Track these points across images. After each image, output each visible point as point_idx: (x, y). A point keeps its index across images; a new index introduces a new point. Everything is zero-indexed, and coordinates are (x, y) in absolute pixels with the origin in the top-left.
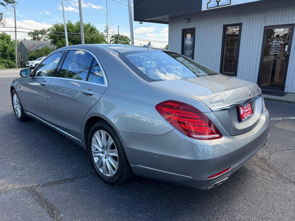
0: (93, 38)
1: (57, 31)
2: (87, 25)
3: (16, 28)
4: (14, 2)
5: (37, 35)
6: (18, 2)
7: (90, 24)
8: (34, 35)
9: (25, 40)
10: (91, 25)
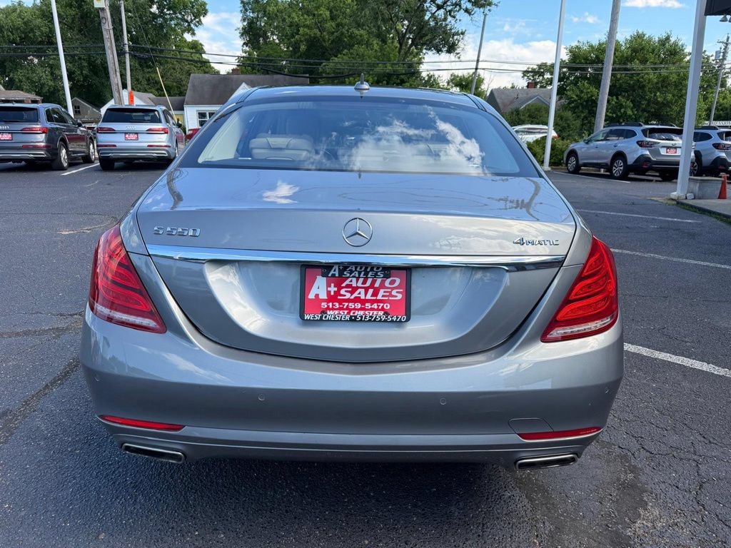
0: (667, 77)
1: (574, 62)
2: (660, 41)
3: (478, 61)
4: (490, 4)
5: (542, 74)
6: (499, 2)
7: (668, 38)
8: (536, 75)
9: (513, 87)
10: (672, 40)
